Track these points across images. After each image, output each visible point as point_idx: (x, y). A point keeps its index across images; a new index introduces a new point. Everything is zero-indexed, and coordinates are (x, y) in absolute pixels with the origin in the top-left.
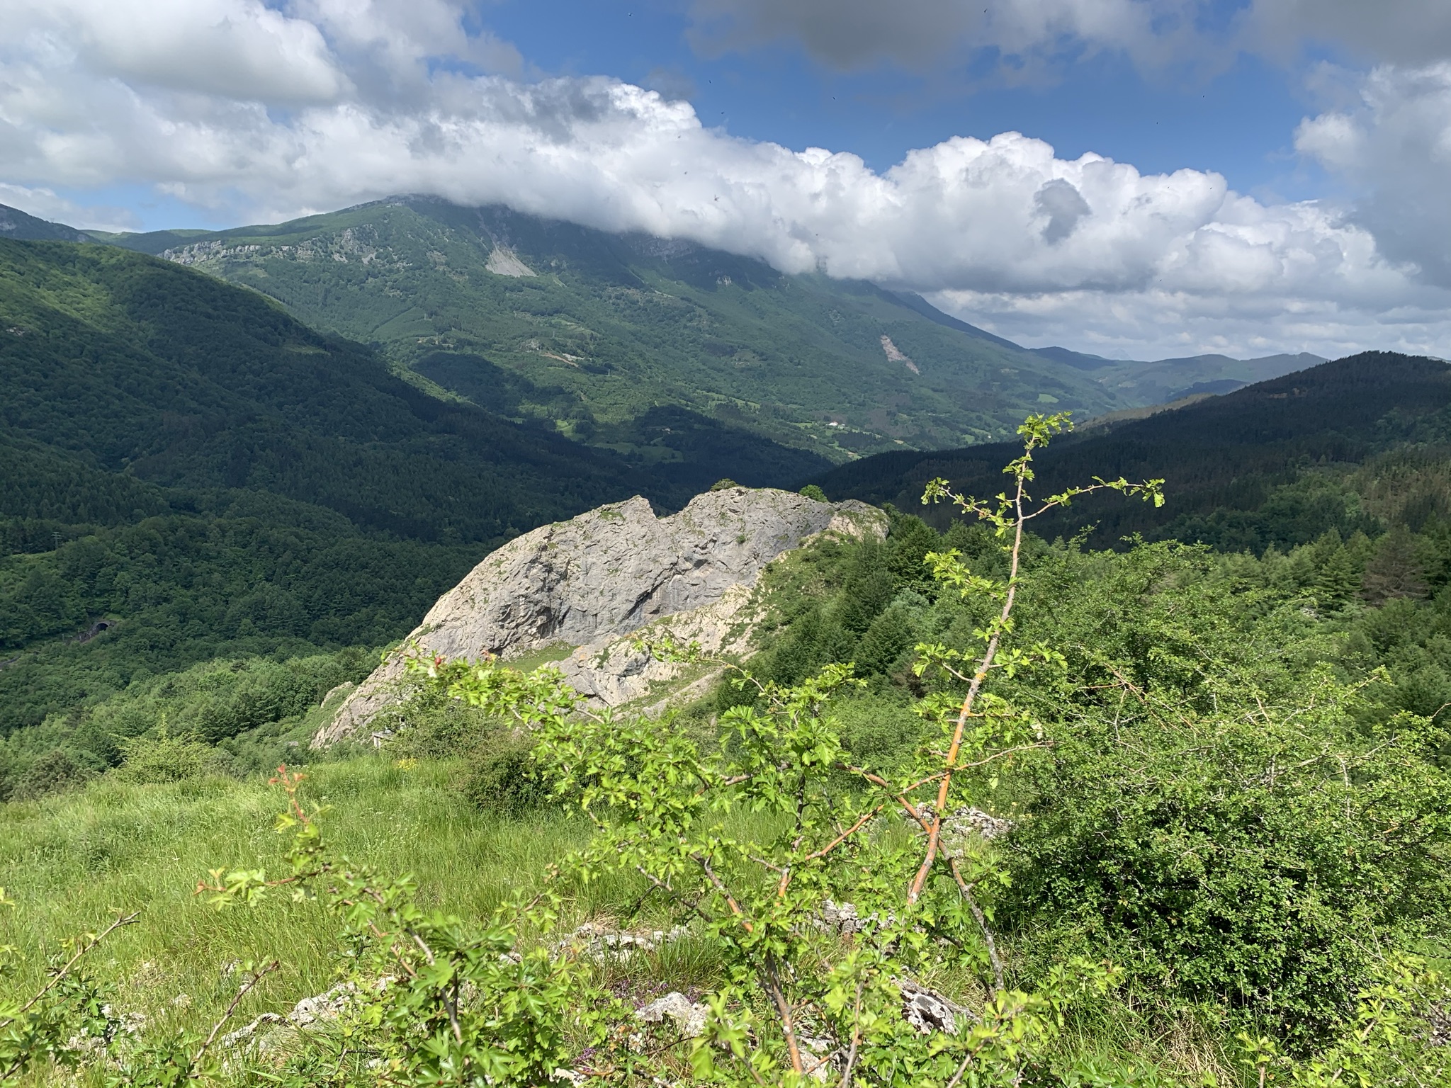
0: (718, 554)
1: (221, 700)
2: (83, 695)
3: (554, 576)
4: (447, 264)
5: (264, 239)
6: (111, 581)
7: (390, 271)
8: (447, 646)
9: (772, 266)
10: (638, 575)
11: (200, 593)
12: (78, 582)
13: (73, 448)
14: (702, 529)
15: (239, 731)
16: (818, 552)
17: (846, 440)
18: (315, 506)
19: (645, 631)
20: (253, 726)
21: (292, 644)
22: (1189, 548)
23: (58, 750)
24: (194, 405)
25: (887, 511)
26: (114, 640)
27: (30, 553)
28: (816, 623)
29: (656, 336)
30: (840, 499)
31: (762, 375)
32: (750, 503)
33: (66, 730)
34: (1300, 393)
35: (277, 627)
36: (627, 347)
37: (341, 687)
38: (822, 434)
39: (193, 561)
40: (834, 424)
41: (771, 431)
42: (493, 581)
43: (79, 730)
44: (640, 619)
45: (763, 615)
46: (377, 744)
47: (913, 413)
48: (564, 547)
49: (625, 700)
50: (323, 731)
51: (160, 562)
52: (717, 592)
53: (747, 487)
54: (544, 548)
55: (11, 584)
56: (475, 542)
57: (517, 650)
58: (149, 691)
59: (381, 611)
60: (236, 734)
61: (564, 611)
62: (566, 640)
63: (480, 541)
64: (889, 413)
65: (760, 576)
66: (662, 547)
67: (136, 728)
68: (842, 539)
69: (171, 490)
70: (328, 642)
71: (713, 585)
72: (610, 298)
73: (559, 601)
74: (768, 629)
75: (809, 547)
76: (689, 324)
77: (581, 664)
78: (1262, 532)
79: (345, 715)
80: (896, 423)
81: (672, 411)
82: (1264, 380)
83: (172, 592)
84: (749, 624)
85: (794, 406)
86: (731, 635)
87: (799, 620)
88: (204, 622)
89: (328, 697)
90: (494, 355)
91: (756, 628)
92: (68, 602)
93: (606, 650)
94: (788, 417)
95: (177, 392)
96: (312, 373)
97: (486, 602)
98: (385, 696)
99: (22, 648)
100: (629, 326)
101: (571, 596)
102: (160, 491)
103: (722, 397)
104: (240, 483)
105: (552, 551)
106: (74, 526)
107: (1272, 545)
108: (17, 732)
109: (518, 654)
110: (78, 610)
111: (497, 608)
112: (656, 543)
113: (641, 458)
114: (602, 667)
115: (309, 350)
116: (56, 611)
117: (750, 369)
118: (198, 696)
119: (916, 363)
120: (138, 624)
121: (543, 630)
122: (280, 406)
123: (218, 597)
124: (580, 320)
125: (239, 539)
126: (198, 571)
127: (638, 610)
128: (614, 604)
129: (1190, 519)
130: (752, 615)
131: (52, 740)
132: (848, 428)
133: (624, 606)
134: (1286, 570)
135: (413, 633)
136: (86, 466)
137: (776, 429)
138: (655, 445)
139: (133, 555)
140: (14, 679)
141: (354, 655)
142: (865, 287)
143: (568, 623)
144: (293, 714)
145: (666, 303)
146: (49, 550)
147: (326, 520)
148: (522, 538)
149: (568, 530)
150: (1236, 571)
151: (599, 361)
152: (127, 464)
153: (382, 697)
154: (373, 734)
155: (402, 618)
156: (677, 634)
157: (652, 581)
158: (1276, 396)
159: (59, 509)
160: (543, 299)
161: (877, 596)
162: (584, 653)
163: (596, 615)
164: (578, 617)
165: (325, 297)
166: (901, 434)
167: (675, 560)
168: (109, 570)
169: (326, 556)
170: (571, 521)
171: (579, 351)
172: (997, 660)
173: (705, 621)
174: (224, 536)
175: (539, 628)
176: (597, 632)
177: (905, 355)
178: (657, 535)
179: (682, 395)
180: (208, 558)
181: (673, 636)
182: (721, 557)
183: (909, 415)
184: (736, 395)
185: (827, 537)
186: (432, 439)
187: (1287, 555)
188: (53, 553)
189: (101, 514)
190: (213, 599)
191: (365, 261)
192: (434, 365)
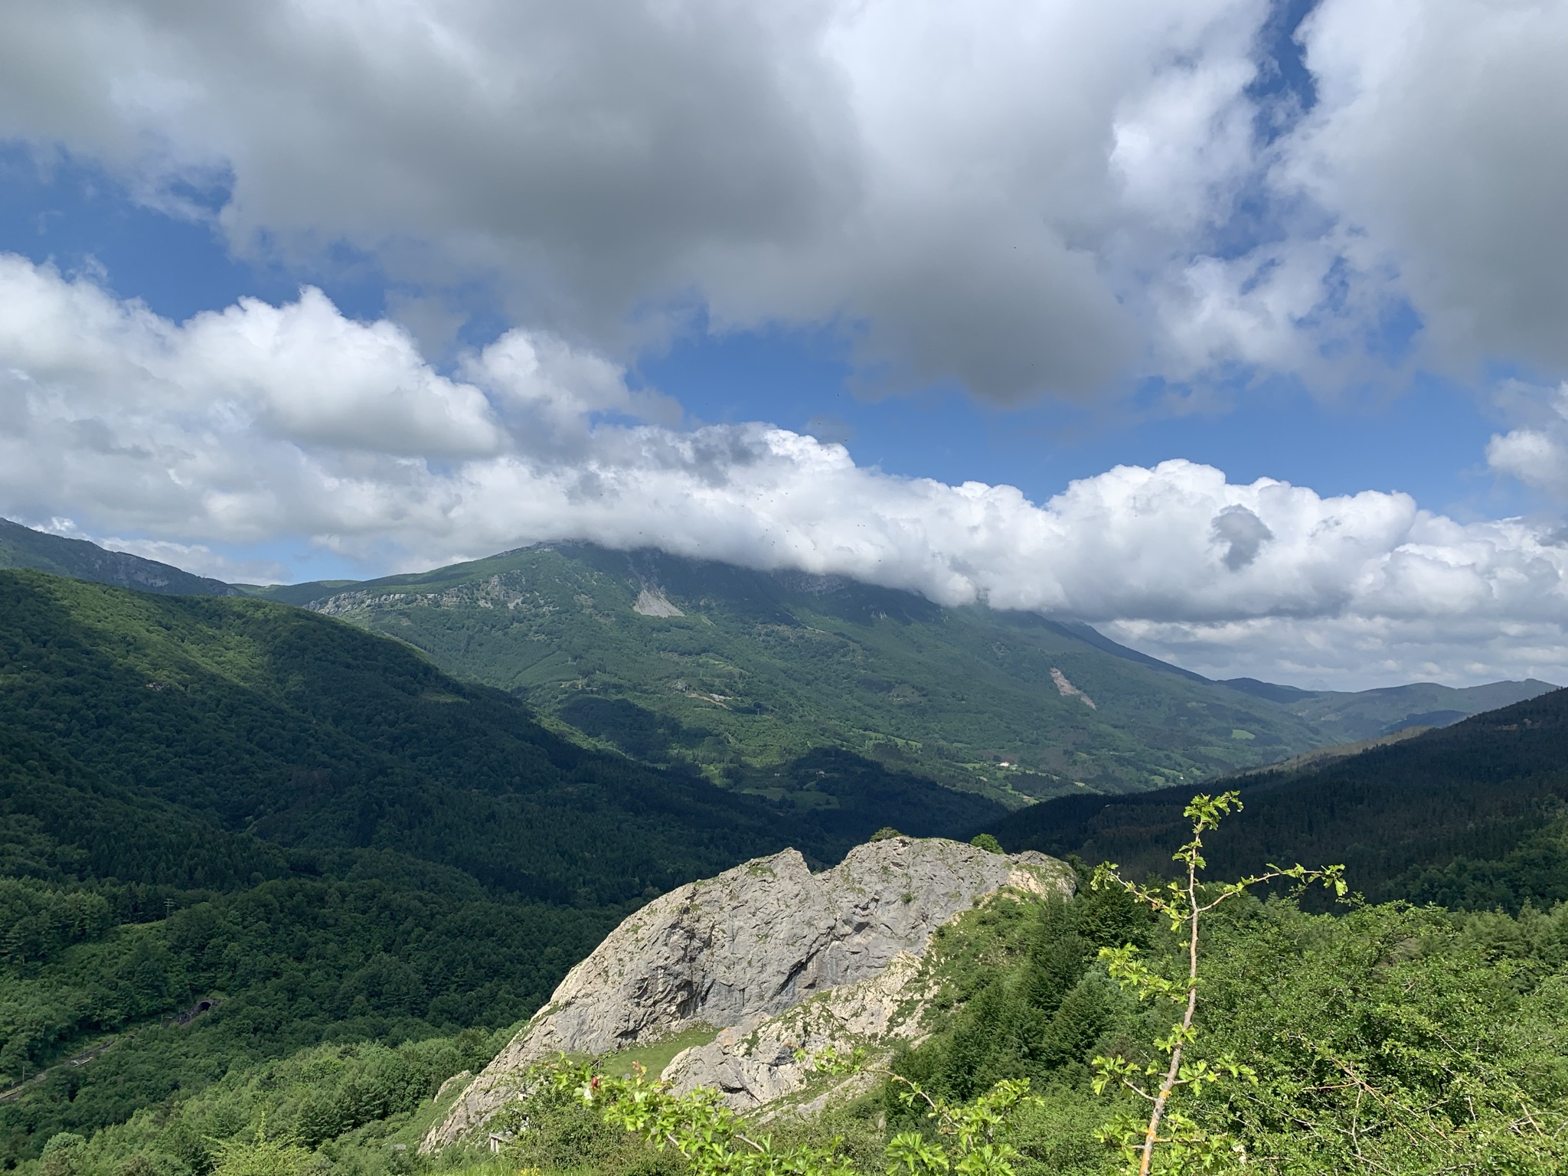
0: (882, 915)
1: (324, 1093)
2: (175, 1087)
3: (696, 943)
4: (594, 607)
5: (409, 587)
6: (219, 953)
7: (536, 615)
8: (577, 1028)
9: (929, 598)
10: (790, 942)
11: (313, 966)
12: (185, 954)
13: (197, 806)
14: (863, 887)
15: (340, 1131)
16: (996, 913)
17: (1020, 782)
18: (442, 866)
19: (799, 1009)
20: (357, 1125)
21: (407, 1025)
22: (1420, 911)
23: (141, 1154)
24: (325, 758)
25: (1072, 864)
26: (215, 1021)
27: (139, 923)
28: (997, 999)
29: (808, 673)
30: (1018, 850)
31: (923, 712)
32: (916, 855)
33: (152, 1130)
34: (1532, 724)
35: (391, 1005)
36: (777, 685)
37: (457, 1077)
38: (993, 776)
39: (309, 930)
40: (1005, 764)
41: (936, 772)
42: (629, 949)
43: (166, 1130)
44: (794, 995)
45: (936, 989)
46: (496, 1148)
47: (1094, 752)
48: (708, 909)
49: (777, 1096)
50: (434, 1131)
51: (274, 931)
52: (881, 961)
53: (911, 836)
54: (686, 911)
55: (115, 957)
56: (611, 905)
57: (654, 1033)
58: (245, 1084)
59: (506, 986)
60: (337, 1135)
61: (707, 985)
62: (709, 1021)
63: (616, 903)
64: (1066, 752)
65: (930, 942)
66: (817, 908)
67: (228, 1127)
68: (1023, 898)
69: (292, 850)
70: (447, 1023)
71: (877, 953)
72: (760, 635)
73: (702, 973)
74: (943, 1006)
75: (985, 907)
76: (842, 659)
77: (726, 1051)
78: (1515, 887)
79: (460, 1111)
80: (1075, 763)
81: (825, 752)
82: (1488, 710)
83: (282, 966)
84: (920, 1001)
85: (960, 745)
86: (899, 1014)
87: (978, 996)
88: (313, 1000)
89: (442, 1090)
90: (639, 697)
91: (928, 1006)
92: (172, 978)
93: (755, 1033)
94: (953, 757)
95: (309, 745)
96: (449, 722)
97: (621, 974)
98: (505, 1088)
99: (117, 1032)
100: (779, 663)
101: (716, 967)
102: (281, 852)
103: (881, 736)
104: (365, 842)
105: (693, 914)
106: (189, 892)
107: (1527, 901)
108: (99, 1132)
109: (655, 1037)
110: (181, 987)
111: (632, 982)
112: (810, 903)
113: (792, 805)
114: (750, 1054)
115: (448, 699)
116: (157, 988)
117: (909, 706)
118: (299, 1089)
119: (1092, 698)
120: (242, 1003)
121: (684, 1009)
122: (413, 758)
123: (331, 970)
124: (729, 658)
125: (360, 904)
126: (312, 940)
127: (791, 984)
128: (764, 976)
129: (1425, 871)
130: (922, 989)
131: (136, 1142)
132: (1021, 769)
133: (775, 979)
134: (1550, 933)
135: (540, 1013)
136: (209, 826)
137: (941, 771)
138: (808, 790)
139: (246, 923)
140: (103, 1067)
141: (474, 1038)
142: (1030, 619)
143: (712, 1000)
144: (402, 1111)
145: (818, 639)
146: (159, 918)
147: (454, 882)
148: (662, 899)
149: (713, 889)
150: (1490, 934)
151: (749, 702)
152: (251, 822)
153: (503, 1089)
154: (491, 1135)
155: (528, 994)
156: (836, 1013)
157: (807, 949)
158: (1505, 728)
159: (175, 875)
160: (691, 638)
161: (1067, 966)
162: (729, 1036)
163: (744, 990)
164: (723, 992)
165: (468, 644)
166: (1081, 775)
167: (832, 923)
168: (219, 940)
169: (451, 922)
170: (716, 879)
171: (727, 690)
172: (1182, 1075)
173: (870, 996)
174: (343, 901)
175: (678, 1006)
176: (744, 1011)
177: (1079, 688)
178: (812, 894)
179: (837, 735)
180: (325, 926)
181: (832, 1016)
182: (884, 919)
183: (1089, 754)
184: (895, 733)
185: (1006, 895)
186: (570, 789)
187: (1549, 914)
188: (162, 923)
189: (218, 879)
190: (327, 973)
191: (511, 606)
192: (578, 710)
